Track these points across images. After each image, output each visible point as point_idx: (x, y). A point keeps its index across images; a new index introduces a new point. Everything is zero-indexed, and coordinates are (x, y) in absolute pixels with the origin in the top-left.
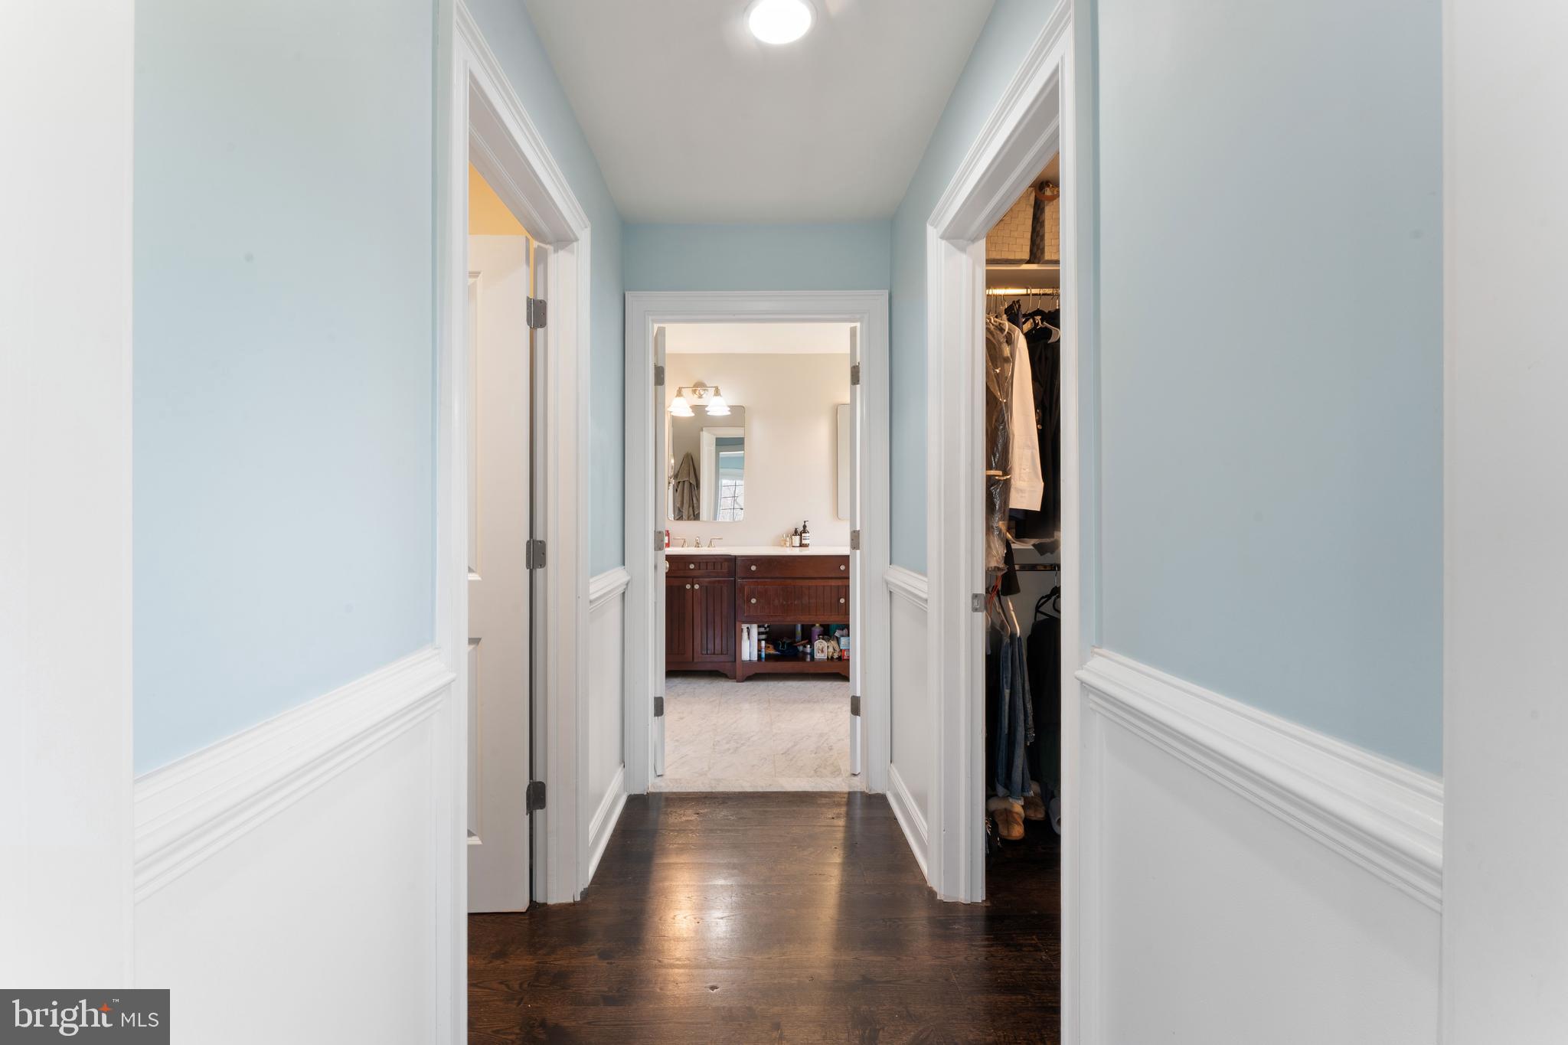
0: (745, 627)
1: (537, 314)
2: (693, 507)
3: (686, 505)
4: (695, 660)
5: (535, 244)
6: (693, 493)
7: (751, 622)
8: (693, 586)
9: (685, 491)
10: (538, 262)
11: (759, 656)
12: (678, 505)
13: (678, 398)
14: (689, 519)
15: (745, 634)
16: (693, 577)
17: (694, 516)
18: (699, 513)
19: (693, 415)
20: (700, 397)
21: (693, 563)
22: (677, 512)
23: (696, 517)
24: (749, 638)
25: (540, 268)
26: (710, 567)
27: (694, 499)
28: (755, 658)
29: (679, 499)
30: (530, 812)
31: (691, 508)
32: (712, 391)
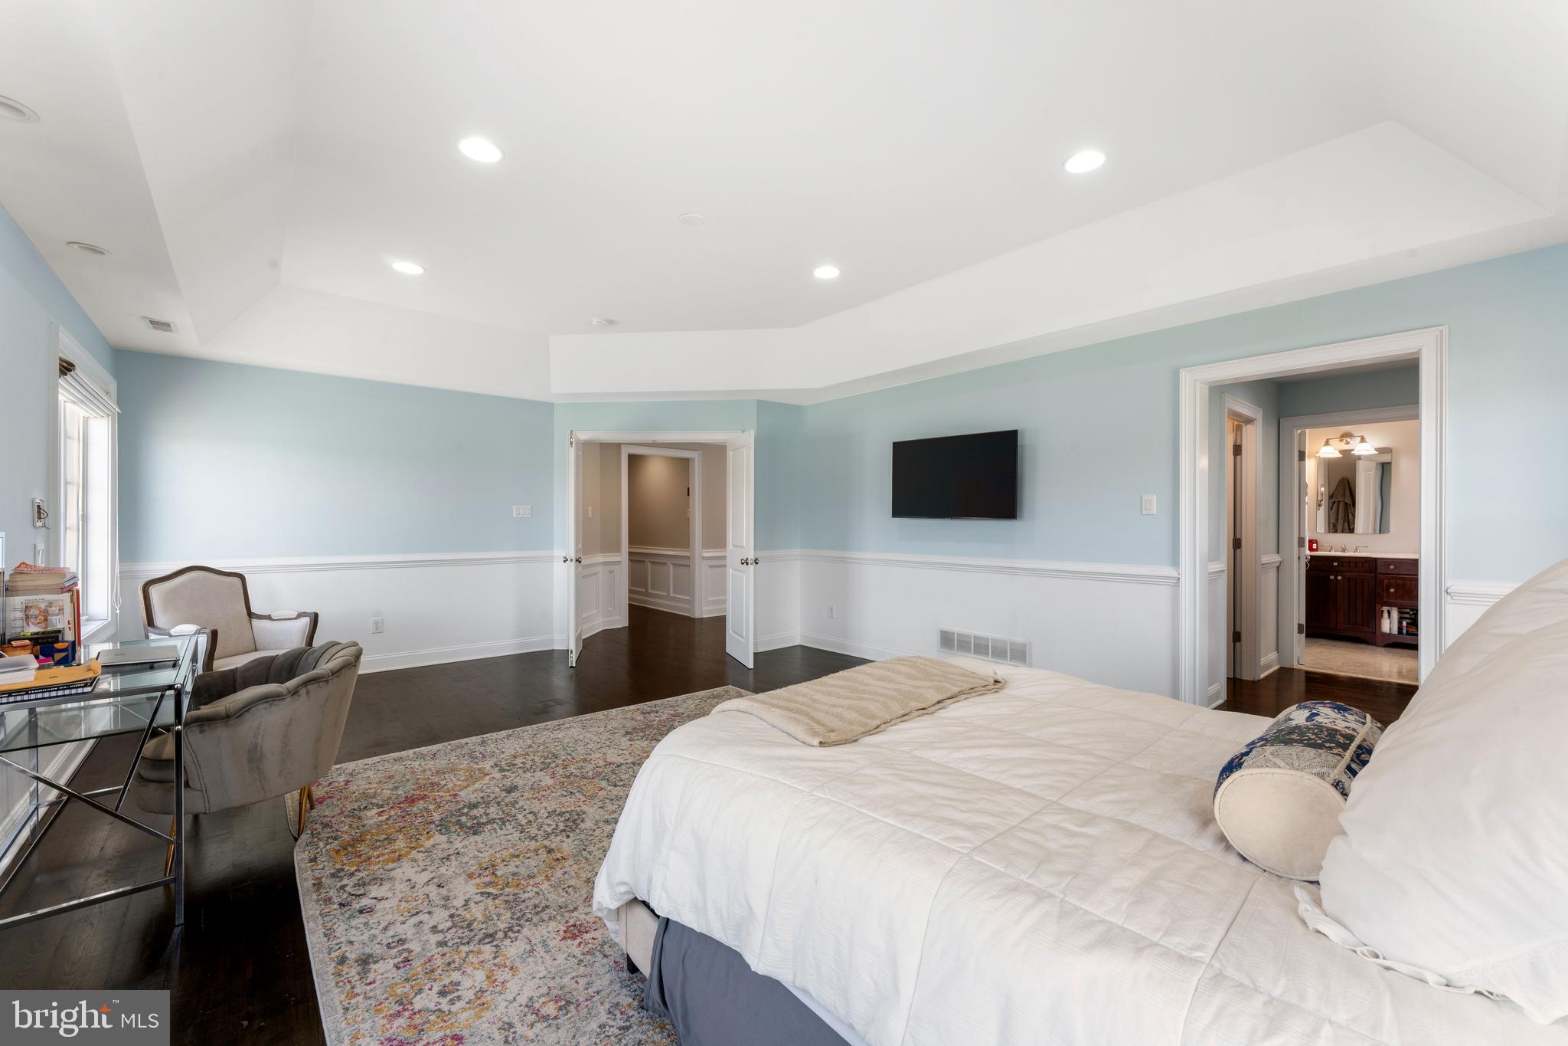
0: (1385, 609)
1: (1237, 450)
2: (1349, 523)
3: (1340, 521)
4: (1339, 628)
5: (1236, 423)
6: (1349, 511)
7: (1392, 605)
8: (1336, 577)
9: (1340, 510)
10: (1238, 430)
11: (1400, 629)
12: (1333, 521)
13: (1325, 447)
14: (1343, 532)
15: (1386, 615)
16: (1337, 572)
17: (1349, 529)
18: (1354, 528)
19: (1341, 456)
20: (1348, 443)
21: (1335, 561)
22: (1332, 525)
23: (1351, 531)
24: (1389, 616)
25: (1239, 433)
26: (1353, 565)
27: (1350, 515)
28: (1395, 631)
29: (1333, 516)
30: (1234, 642)
31: (1346, 524)
32: (1359, 439)
